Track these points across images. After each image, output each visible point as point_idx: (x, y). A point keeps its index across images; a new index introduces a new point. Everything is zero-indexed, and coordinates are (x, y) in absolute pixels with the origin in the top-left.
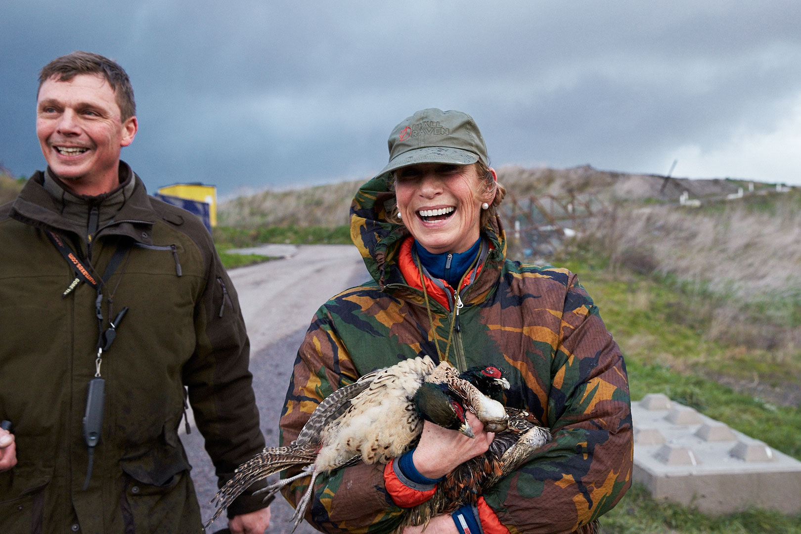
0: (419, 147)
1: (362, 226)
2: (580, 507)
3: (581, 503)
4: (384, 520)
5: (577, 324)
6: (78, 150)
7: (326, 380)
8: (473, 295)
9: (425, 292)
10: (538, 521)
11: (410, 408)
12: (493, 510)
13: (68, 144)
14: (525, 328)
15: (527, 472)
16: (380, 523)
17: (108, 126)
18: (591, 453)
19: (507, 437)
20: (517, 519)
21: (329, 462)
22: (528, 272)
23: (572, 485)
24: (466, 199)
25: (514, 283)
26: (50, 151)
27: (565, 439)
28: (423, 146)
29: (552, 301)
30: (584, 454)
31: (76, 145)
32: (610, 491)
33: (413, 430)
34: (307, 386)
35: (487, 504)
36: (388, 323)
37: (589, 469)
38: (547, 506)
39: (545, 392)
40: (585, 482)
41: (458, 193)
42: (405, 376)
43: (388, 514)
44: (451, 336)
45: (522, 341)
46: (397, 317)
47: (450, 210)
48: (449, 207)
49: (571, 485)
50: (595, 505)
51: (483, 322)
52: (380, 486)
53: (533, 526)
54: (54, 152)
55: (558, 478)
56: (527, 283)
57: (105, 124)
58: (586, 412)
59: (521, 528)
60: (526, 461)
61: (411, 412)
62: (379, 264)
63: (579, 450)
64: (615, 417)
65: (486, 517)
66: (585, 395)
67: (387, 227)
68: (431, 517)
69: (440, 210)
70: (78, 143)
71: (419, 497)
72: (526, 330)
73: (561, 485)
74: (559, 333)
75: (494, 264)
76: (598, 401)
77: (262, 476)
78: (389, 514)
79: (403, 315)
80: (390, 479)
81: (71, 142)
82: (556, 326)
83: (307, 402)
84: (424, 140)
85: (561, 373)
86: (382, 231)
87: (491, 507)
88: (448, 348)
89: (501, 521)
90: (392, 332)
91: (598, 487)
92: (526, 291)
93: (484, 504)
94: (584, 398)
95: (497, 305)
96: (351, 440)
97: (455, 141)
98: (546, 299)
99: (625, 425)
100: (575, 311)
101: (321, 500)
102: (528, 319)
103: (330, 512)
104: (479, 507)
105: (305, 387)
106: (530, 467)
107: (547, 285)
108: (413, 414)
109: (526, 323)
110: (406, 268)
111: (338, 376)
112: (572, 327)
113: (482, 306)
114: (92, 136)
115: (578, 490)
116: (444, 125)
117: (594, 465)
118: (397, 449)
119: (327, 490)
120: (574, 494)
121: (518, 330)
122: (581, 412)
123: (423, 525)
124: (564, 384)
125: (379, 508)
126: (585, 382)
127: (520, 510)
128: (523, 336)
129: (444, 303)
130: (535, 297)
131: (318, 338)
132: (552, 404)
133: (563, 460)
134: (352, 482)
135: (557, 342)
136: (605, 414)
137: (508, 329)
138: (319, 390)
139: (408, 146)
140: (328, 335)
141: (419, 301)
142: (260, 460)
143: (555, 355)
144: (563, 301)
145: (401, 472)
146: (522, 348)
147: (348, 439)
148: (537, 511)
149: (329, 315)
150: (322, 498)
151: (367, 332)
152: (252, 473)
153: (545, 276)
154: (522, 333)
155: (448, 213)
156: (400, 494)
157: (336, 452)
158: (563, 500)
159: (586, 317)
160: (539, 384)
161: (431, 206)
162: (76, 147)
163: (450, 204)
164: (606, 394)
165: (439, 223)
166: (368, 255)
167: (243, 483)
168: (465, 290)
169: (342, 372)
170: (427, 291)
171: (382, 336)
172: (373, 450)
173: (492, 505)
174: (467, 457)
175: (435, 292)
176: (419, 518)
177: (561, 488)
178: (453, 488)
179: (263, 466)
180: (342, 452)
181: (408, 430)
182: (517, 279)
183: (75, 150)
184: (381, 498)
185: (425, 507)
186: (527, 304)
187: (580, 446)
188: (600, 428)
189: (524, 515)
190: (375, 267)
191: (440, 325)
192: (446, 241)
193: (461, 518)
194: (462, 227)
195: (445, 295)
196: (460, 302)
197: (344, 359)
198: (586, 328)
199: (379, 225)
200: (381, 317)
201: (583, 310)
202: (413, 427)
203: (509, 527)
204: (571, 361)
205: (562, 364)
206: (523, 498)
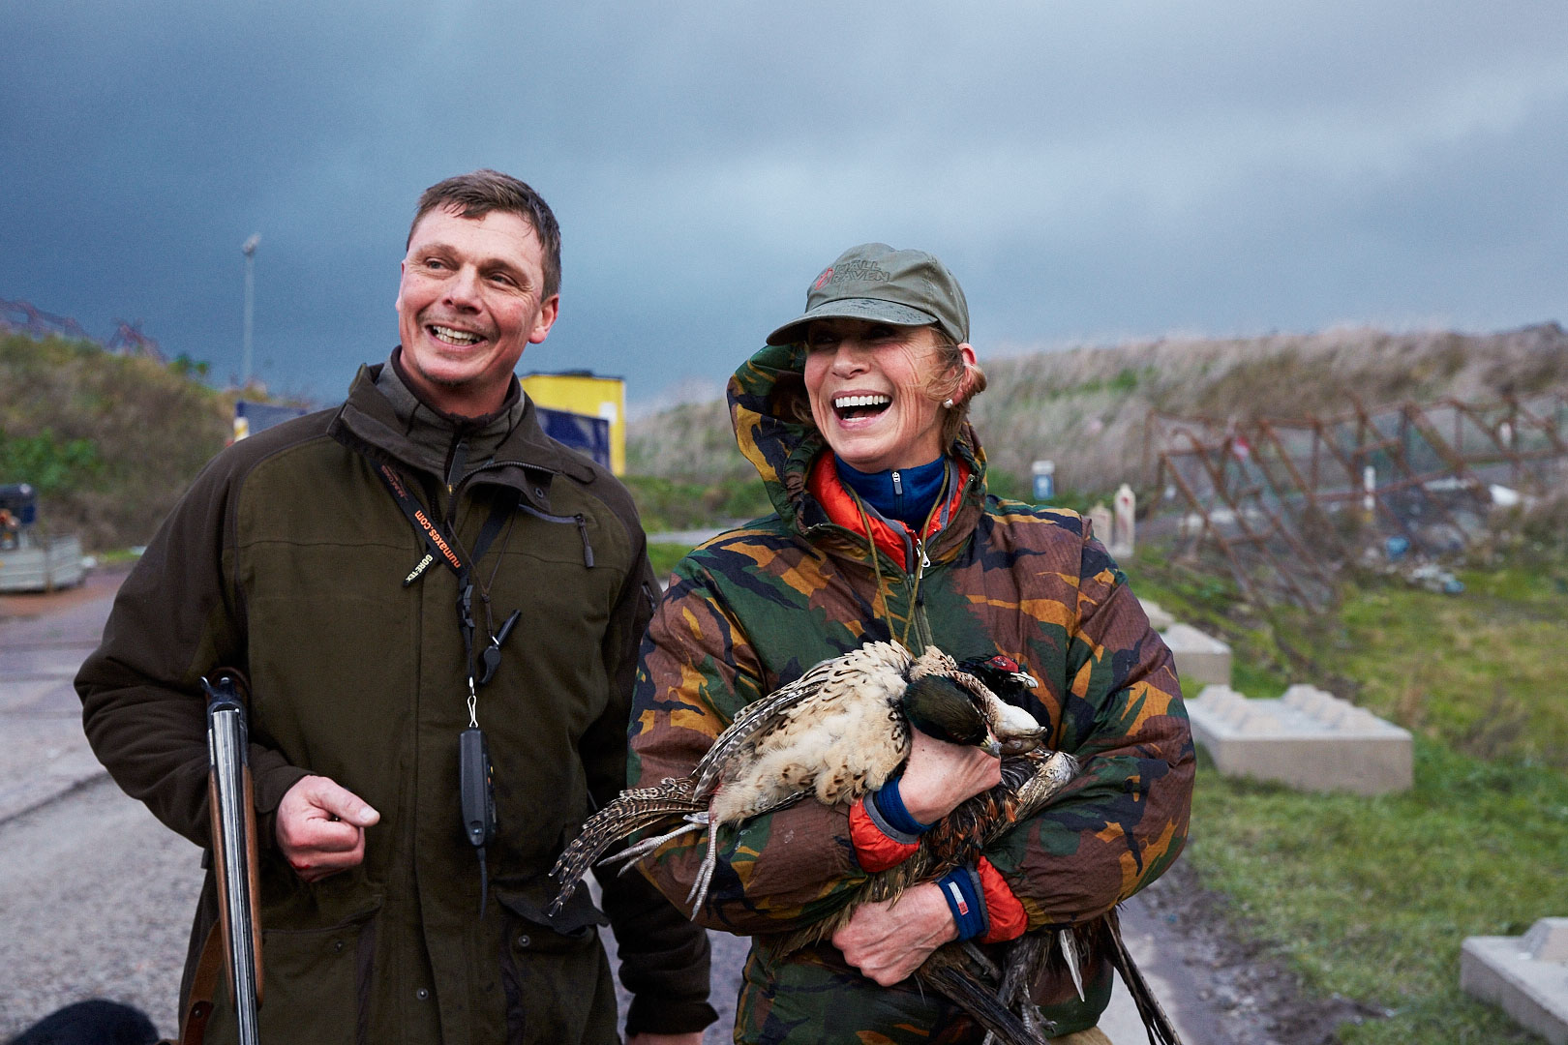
0: (839, 297)
1: (754, 426)
2: (1127, 872)
3: (1130, 865)
4: (837, 892)
5: (1101, 597)
6: (470, 337)
7: (717, 676)
8: (943, 548)
9: (872, 540)
10: (1070, 891)
11: (895, 716)
12: (1002, 875)
13: (458, 325)
14: (1023, 602)
15: (1053, 818)
16: (830, 897)
17: (525, 304)
18: (1144, 792)
19: (1019, 766)
20: (1040, 888)
21: (743, 806)
22: (1016, 513)
23: (1120, 838)
24: (907, 384)
25: (997, 532)
26: (419, 332)
27: (1107, 771)
28: (843, 296)
29: (1063, 560)
30: (1134, 794)
31: (469, 328)
32: (1165, 851)
33: (901, 750)
34: (683, 686)
35: (993, 867)
36: (806, 589)
37: (1142, 816)
38: (1086, 868)
39: (1058, 702)
40: (1137, 835)
41: (892, 373)
42: (878, 671)
43: (843, 881)
44: (911, 613)
45: (1021, 623)
46: (816, 580)
47: (882, 400)
48: (879, 394)
49: (1118, 838)
50: (1145, 869)
51: (959, 591)
52: (843, 837)
53: (1062, 899)
54: (426, 333)
55: (1101, 828)
56: (1018, 530)
57: (522, 300)
58: (1129, 733)
59: (1042, 902)
60: (1048, 803)
61: (896, 722)
62: (793, 493)
63: (1127, 788)
64: (1174, 741)
65: (995, 884)
66: (1129, 707)
67: (797, 432)
68: (906, 887)
69: (863, 398)
70: (474, 326)
71: (900, 854)
72: (1025, 605)
73: (1104, 837)
74: (1075, 610)
75: (975, 499)
76: (1147, 717)
77: (622, 834)
78: (846, 883)
79: (828, 577)
80: (863, 824)
81: (464, 323)
82: (1070, 597)
83: (684, 711)
84: (847, 288)
85: (1084, 676)
86: (787, 437)
87: (999, 871)
88: (907, 630)
89: (1014, 891)
90: (814, 601)
91: (1152, 843)
92: (1019, 545)
93: (989, 866)
94: (1126, 712)
95: (978, 565)
96: (792, 768)
97: (897, 293)
98: (1054, 558)
99: (1187, 754)
100: (1096, 578)
101: (733, 864)
102: (1027, 588)
103: (748, 883)
104: (981, 872)
105: (679, 688)
106: (1057, 812)
107: (1051, 535)
108: (898, 726)
109: (1025, 595)
110: (837, 502)
111: (734, 671)
112: (1094, 602)
113: (953, 565)
114: (497, 316)
115: (1127, 846)
116: (883, 267)
117: (1149, 810)
118: (877, 780)
119: (740, 849)
120: (1121, 852)
121: (1011, 606)
122: (1122, 733)
123: (891, 899)
124: (1090, 690)
125: (836, 872)
126: (1125, 685)
127: (1045, 874)
128: (1021, 614)
129: (900, 558)
130: (1035, 554)
131: (690, 609)
132: (1070, 720)
133: (1105, 802)
134: (793, 834)
135: (1073, 624)
136: (1158, 736)
137: (996, 603)
138: (706, 692)
139: (825, 296)
140: (709, 606)
141: (858, 555)
142: (618, 808)
143: (1071, 645)
144: (1079, 560)
145: (879, 815)
146: (1021, 633)
147: (785, 767)
148: (1071, 876)
149: (706, 572)
150: (735, 861)
151: (775, 601)
152: (607, 829)
153: (1044, 521)
154: (1019, 610)
155: (876, 404)
156: (877, 848)
157: (757, 790)
158: (1106, 860)
159: (1112, 589)
160: (1048, 689)
161: (848, 390)
162: (468, 332)
163: (881, 390)
164: (1158, 707)
165: (862, 422)
166: (773, 478)
167: (595, 844)
168: (934, 538)
169: (738, 664)
170: (875, 540)
171: (800, 608)
172: (838, 782)
173: (1001, 868)
174: (973, 792)
175: (889, 541)
176: (886, 889)
177: (1104, 842)
178: (947, 841)
179: (624, 819)
180: (769, 789)
181: (893, 749)
182: (1000, 525)
183: (465, 336)
184: (841, 856)
185: (897, 872)
186: (1024, 564)
187: (1130, 782)
188: (1151, 755)
189: (1052, 882)
190: (784, 497)
191: (891, 593)
192: (872, 452)
193: (953, 887)
194: (900, 430)
195: (904, 547)
196: (926, 559)
197: (740, 644)
198: (1115, 604)
199: (784, 427)
200: (791, 578)
201: (1107, 577)
202: (900, 746)
203: (1025, 901)
204: (1099, 652)
205: (1081, 660)
206: (1051, 856)
